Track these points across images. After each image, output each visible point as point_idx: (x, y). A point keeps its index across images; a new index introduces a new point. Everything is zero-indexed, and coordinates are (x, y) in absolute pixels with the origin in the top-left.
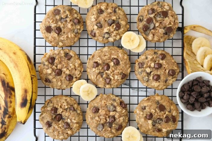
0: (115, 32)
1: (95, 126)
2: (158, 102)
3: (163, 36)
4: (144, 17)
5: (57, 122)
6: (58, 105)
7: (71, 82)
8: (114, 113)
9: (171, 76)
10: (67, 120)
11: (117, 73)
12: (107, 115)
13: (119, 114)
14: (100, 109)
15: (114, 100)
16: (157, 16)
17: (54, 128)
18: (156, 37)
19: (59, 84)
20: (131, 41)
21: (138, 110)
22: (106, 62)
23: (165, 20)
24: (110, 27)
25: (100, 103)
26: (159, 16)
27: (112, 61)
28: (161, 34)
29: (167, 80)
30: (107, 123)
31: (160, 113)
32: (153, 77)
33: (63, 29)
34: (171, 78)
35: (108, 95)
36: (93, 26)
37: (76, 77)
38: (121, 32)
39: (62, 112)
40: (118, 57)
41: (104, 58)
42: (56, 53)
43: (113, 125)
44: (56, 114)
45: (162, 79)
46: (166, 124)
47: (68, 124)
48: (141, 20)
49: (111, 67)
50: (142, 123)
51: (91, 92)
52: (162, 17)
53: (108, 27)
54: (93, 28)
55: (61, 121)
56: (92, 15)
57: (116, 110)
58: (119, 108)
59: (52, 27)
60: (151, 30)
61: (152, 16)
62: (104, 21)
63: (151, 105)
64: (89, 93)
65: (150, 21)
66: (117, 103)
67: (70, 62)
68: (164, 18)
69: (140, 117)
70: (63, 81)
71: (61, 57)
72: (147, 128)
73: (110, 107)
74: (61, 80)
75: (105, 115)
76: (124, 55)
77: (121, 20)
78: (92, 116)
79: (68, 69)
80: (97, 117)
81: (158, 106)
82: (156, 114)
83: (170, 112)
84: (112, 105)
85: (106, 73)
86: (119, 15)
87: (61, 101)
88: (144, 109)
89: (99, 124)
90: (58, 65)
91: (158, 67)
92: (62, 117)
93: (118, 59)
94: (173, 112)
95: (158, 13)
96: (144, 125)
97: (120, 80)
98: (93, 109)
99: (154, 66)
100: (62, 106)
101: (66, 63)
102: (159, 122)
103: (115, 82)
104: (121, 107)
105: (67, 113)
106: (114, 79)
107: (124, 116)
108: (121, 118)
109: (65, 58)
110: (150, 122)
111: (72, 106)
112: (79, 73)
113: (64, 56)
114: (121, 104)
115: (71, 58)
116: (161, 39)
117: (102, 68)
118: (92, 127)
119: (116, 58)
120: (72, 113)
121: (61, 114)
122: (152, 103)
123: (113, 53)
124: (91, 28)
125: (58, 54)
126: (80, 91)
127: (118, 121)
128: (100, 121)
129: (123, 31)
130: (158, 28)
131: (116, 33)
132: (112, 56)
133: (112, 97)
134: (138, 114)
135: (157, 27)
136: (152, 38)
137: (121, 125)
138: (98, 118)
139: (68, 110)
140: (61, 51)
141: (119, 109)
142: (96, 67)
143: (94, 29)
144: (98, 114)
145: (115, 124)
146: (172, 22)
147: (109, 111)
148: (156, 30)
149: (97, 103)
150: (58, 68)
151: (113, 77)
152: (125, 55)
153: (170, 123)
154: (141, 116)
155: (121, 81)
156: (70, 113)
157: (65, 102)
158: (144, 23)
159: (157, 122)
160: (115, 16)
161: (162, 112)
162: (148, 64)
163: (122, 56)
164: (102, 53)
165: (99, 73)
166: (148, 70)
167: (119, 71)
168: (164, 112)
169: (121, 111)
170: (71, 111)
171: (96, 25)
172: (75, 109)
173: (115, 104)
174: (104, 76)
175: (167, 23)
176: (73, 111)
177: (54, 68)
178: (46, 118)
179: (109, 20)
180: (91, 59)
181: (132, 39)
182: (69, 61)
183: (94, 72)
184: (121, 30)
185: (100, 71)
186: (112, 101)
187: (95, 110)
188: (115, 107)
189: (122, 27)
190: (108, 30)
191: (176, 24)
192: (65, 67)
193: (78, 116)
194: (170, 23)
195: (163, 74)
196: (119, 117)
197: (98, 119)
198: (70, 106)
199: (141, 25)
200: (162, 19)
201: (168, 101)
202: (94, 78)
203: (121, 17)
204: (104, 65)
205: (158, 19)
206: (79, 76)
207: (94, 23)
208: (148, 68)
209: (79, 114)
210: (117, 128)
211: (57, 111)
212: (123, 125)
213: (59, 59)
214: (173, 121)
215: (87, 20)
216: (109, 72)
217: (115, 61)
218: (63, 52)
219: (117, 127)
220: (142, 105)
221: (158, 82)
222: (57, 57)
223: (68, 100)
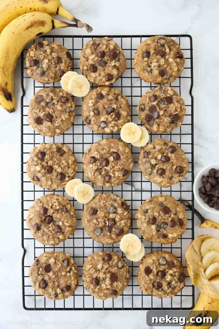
0: (113, 122)
1: (92, 230)
2: (162, 204)
3: (170, 125)
4: (146, 106)
5: (47, 225)
6: (48, 205)
7: (62, 181)
8: (115, 215)
9: (178, 173)
10: (59, 222)
11: (118, 170)
12: (106, 217)
13: (120, 216)
14: (98, 210)
15: (115, 200)
16: (160, 103)
17: (44, 231)
18: (161, 127)
19: (49, 183)
20: (131, 134)
21: (140, 215)
22: (105, 157)
23: (170, 106)
24: (108, 116)
25: (99, 203)
26: (163, 103)
27: (111, 155)
28: (166, 123)
29: (173, 177)
30: (106, 227)
31: (164, 216)
32: (157, 171)
33: (53, 114)
34: (177, 176)
35: (108, 194)
36: (90, 111)
37: (69, 177)
38: (120, 123)
39: (53, 213)
40: (118, 150)
41: (103, 152)
42: (47, 148)
43: (113, 230)
44: (46, 215)
45: (167, 175)
46: (172, 228)
47: (59, 227)
48: (142, 109)
49: (110, 163)
50: (145, 229)
51: (87, 193)
52: (166, 103)
53: (106, 116)
54: (89, 114)
55: (52, 223)
56: (90, 99)
57: (117, 211)
58: (121, 209)
59: (41, 117)
60: (155, 120)
61: (155, 103)
62: (102, 107)
63: (154, 207)
64: (84, 194)
65: (152, 109)
66: (118, 204)
67: (63, 159)
68: (169, 105)
69: (141, 222)
70: (54, 180)
71: (52, 153)
72: (151, 234)
73: (110, 208)
74: (51, 178)
75: (104, 218)
76: (125, 148)
77: (122, 110)
78: (89, 218)
79: (60, 166)
80: (94, 220)
81: (162, 208)
82: (160, 218)
83: (176, 214)
84: (112, 205)
85: (105, 170)
86: (121, 104)
87: (51, 201)
88: (146, 213)
89: (97, 228)
90: (49, 161)
91: (165, 160)
92: (52, 219)
93: (118, 153)
94: (179, 215)
95: (161, 99)
96: (147, 231)
97: (121, 178)
98: (90, 210)
99: (161, 158)
100: (53, 207)
101: (58, 160)
102: (164, 227)
103: (116, 179)
104: (122, 208)
105: (59, 215)
106: (114, 176)
107: (125, 219)
108: (123, 222)
109: (57, 153)
110: (154, 227)
111: (64, 207)
112: (72, 172)
113: (56, 151)
114: (122, 205)
115: (64, 154)
116: (167, 129)
117: (101, 164)
118: (89, 231)
119: (116, 152)
120: (64, 215)
121: (51, 215)
122: (155, 204)
123: (113, 146)
124: (87, 114)
125: (50, 149)
126: (74, 192)
127: (119, 225)
128: (98, 225)
129: (123, 122)
130: (163, 117)
131: (114, 124)
132: (112, 150)
133: (112, 196)
134: (140, 218)
135: (162, 115)
136: (157, 128)
137: (122, 229)
138: (96, 220)
139: (60, 211)
140: (53, 146)
141: (120, 211)
142: (93, 163)
143: (89, 116)
144: (96, 216)
145: (115, 228)
146: (178, 109)
147: (109, 213)
148: (161, 119)
149: (95, 203)
150: (49, 164)
151: (113, 173)
152: (127, 148)
153: (177, 227)
154: (143, 220)
155: (123, 178)
156: (61, 215)
157: (56, 202)
158: (147, 112)
159: (162, 227)
160: (116, 104)
161: (167, 215)
162: (155, 155)
163: (123, 149)
164: (100, 146)
165: (97, 170)
166: (153, 162)
167: (119, 166)
168: (169, 215)
169: (122, 213)
170: (63, 213)
171: (93, 111)
172: (68, 210)
173: (116, 205)
174: (103, 173)
175: (173, 111)
176: (65, 213)
177: (44, 165)
178: (35, 220)
179: (108, 107)
180: (87, 154)
181: (133, 131)
182: (61, 158)
183: (91, 169)
184: (120, 121)
185: (98, 168)
186: (112, 202)
187: (93, 212)
188: (115, 208)
189: (122, 118)
190: (106, 119)
191: (183, 110)
192: (57, 164)
193: (71, 219)
194: (176, 110)
195: (169, 170)
196: (120, 220)
197: (96, 222)
198: (62, 207)
199: (143, 115)
200: (166, 105)
201: (173, 201)
202: (91, 176)
203: (122, 106)
204: (103, 160)
205: (162, 106)
206: (72, 175)
207: (91, 108)
208: (154, 159)
209: (73, 216)
210: (118, 233)
211: (47, 212)
212: (125, 229)
213: (50, 154)
214: (180, 224)
215: (84, 104)
216: (108, 168)
217: (114, 155)
218: (56, 146)
219: (117, 231)
220: (144, 208)
221: (162, 177)
222: (48, 152)
223: (60, 200)
